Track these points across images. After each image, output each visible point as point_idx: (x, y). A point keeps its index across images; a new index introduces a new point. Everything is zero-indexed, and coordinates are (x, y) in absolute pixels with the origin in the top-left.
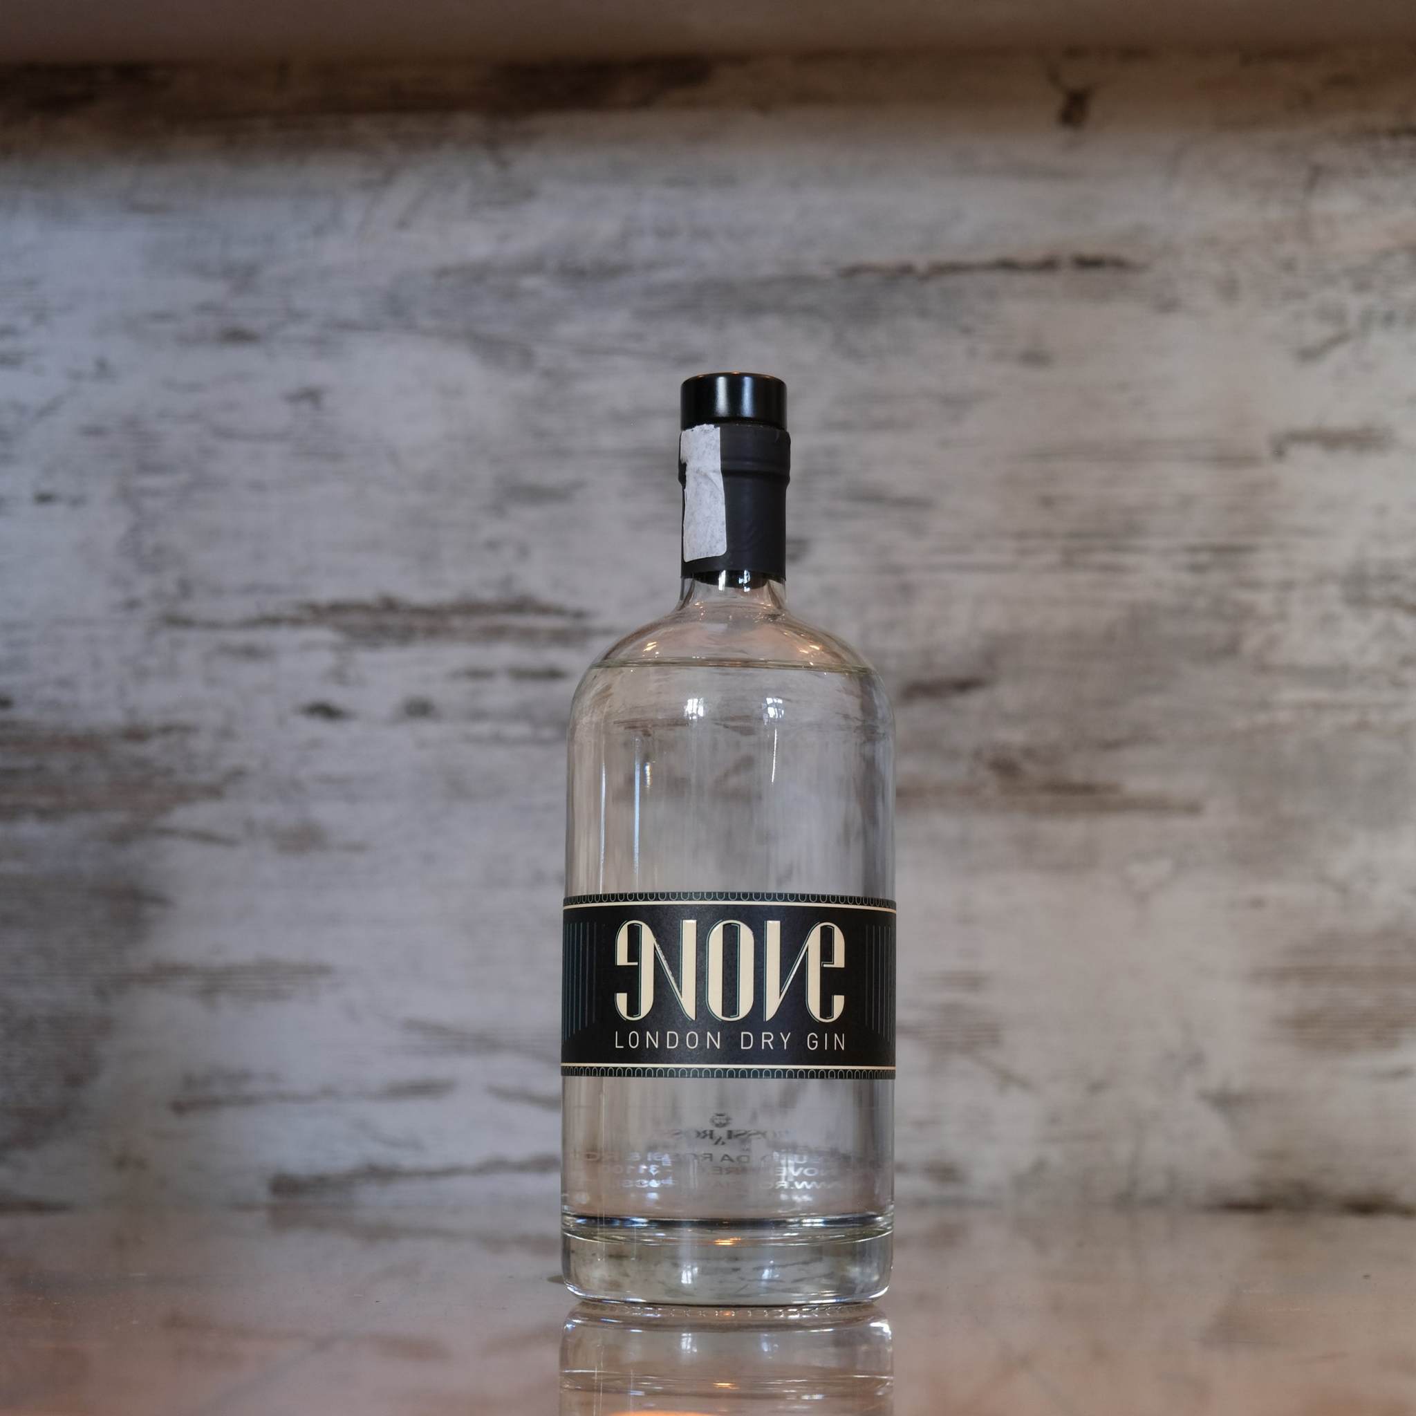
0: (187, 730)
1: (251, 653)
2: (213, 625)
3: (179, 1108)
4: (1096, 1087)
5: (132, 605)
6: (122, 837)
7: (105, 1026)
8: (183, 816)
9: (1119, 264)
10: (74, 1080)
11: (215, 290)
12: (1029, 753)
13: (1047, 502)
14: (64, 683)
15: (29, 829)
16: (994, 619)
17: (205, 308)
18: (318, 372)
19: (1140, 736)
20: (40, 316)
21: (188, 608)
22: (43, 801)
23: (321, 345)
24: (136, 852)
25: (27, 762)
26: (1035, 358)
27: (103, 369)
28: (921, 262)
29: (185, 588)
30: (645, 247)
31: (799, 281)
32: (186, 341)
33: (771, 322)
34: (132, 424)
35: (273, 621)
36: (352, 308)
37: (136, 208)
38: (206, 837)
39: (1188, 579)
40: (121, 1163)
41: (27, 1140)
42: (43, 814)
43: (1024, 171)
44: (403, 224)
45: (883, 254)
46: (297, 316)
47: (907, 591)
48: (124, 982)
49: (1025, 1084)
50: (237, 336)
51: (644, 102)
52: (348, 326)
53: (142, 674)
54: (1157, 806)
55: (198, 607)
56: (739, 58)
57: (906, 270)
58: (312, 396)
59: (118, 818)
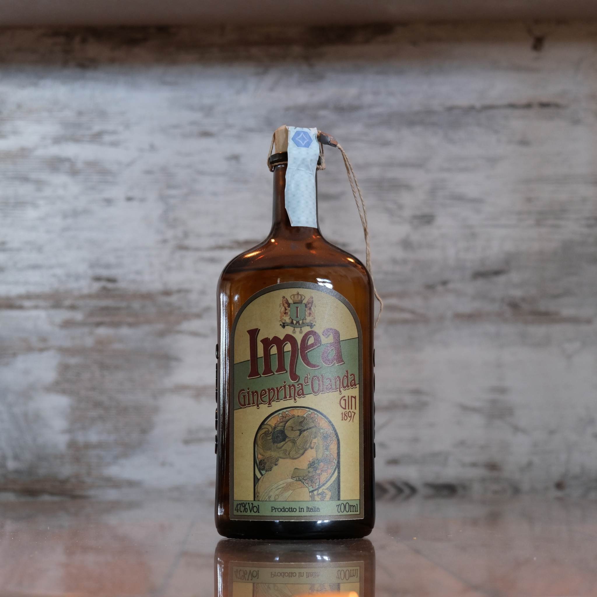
0: (187, 291)
1: (212, 260)
2: (197, 249)
3: (187, 442)
4: (552, 432)
5: (165, 241)
6: (162, 334)
7: (156, 410)
8: (186, 326)
9: (557, 106)
10: (144, 431)
11: (197, 116)
12: (523, 299)
13: (529, 200)
14: (138, 273)
15: (125, 331)
16: (509, 247)
17: (193, 123)
18: (238, 148)
19: (567, 293)
20: (127, 126)
21: (188, 242)
22: (130, 320)
23: (239, 138)
24: (168, 340)
25: (124, 304)
26: (524, 142)
27: (152, 148)
28: (478, 104)
29: (186, 235)
30: (368, 99)
31: (429, 112)
32: (186, 136)
33: (418, 129)
34: (164, 170)
35: (221, 248)
36: (251, 123)
37: (165, 83)
38: (195, 334)
39: (585, 230)
40: (163, 464)
41: (125, 455)
42: (130, 325)
43: (517, 68)
44: (272, 89)
45: (463, 101)
46: (229, 126)
47: (474, 236)
48: (163, 392)
49: (524, 431)
50: (206, 134)
51: (367, 41)
52: (250, 130)
53: (169, 269)
54: (574, 320)
55: (191, 242)
56: (405, 23)
57: (472, 108)
58: (235, 158)
59: (160, 326)
